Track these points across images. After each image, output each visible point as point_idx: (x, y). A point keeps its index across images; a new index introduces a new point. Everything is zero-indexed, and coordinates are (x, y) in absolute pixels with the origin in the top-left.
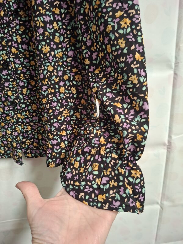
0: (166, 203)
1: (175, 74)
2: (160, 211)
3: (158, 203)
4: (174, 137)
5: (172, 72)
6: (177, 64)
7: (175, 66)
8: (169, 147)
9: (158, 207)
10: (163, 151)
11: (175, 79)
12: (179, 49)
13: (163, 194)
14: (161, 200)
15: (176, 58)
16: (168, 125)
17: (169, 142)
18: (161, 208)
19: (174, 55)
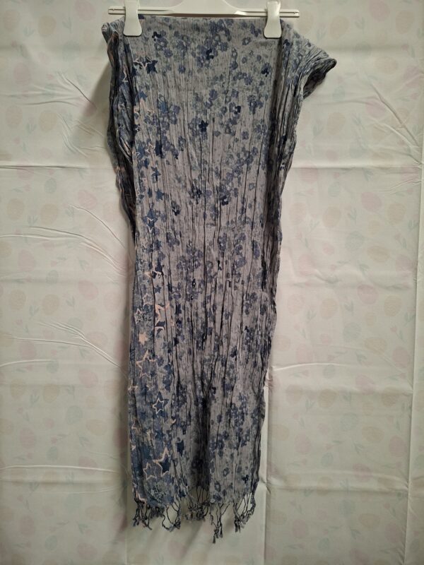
2: (267, 494)
3: (264, 482)
4: (275, 369)
8: (271, 382)
9: (263, 487)
14: (267, 475)
18: (268, 489)
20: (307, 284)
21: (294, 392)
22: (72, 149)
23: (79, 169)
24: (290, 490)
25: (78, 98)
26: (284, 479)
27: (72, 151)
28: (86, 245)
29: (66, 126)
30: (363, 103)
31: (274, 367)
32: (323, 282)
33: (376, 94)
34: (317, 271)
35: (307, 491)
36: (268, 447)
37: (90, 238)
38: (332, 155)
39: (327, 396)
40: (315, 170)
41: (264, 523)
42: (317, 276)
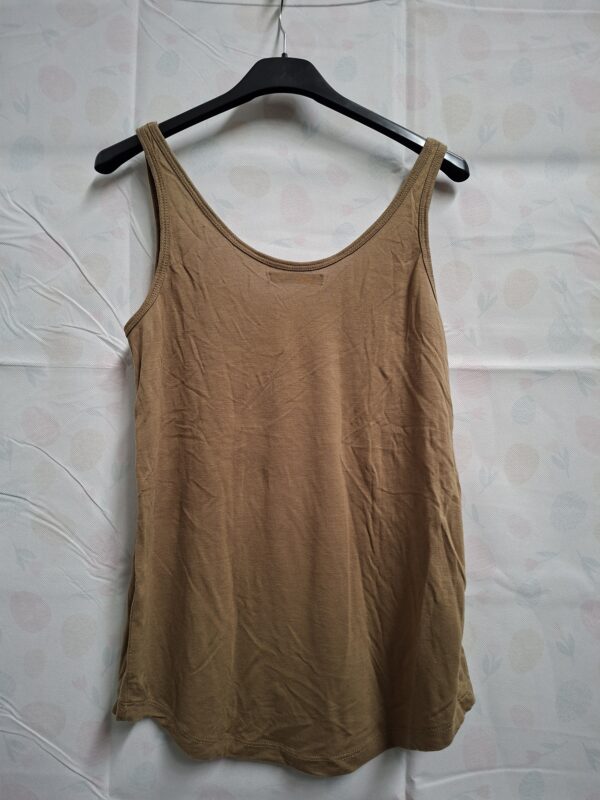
4: (420, 784)
22: (17, 330)
23: (29, 368)
25: (34, 237)
27: (15, 334)
28: (32, 517)
29: (8, 288)
30: (570, 253)
33: (590, 237)
34: (498, 572)
37: (40, 503)
38: (516, 347)
40: (486, 373)
42: (499, 581)
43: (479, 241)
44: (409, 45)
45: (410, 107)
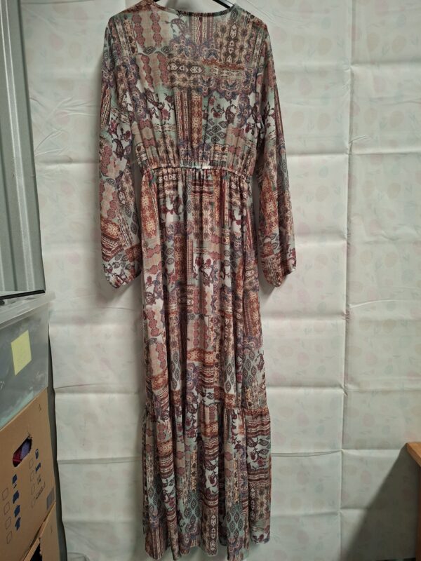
0: (351, 387)
1: (348, 244)
2: (345, 397)
3: (342, 388)
4: (351, 306)
5: (345, 242)
6: (349, 234)
7: (348, 237)
8: (347, 316)
9: (341, 392)
10: (341, 322)
11: (348, 248)
12: (350, 222)
13: (346, 374)
14: (345, 383)
15: (348, 229)
16: (345, 293)
17: (348, 312)
18: (346, 393)
19: (346, 227)
20: (376, 242)
21: (366, 322)
24: (362, 392)
26: (358, 384)
31: (350, 305)
32: (387, 240)
34: (383, 232)
35: (374, 393)
36: (345, 363)
38: (393, 143)
39: (389, 324)
40: (381, 155)
41: (342, 417)
42: (383, 235)
43: (381, 99)
44: (354, 10)
45: (353, 40)
